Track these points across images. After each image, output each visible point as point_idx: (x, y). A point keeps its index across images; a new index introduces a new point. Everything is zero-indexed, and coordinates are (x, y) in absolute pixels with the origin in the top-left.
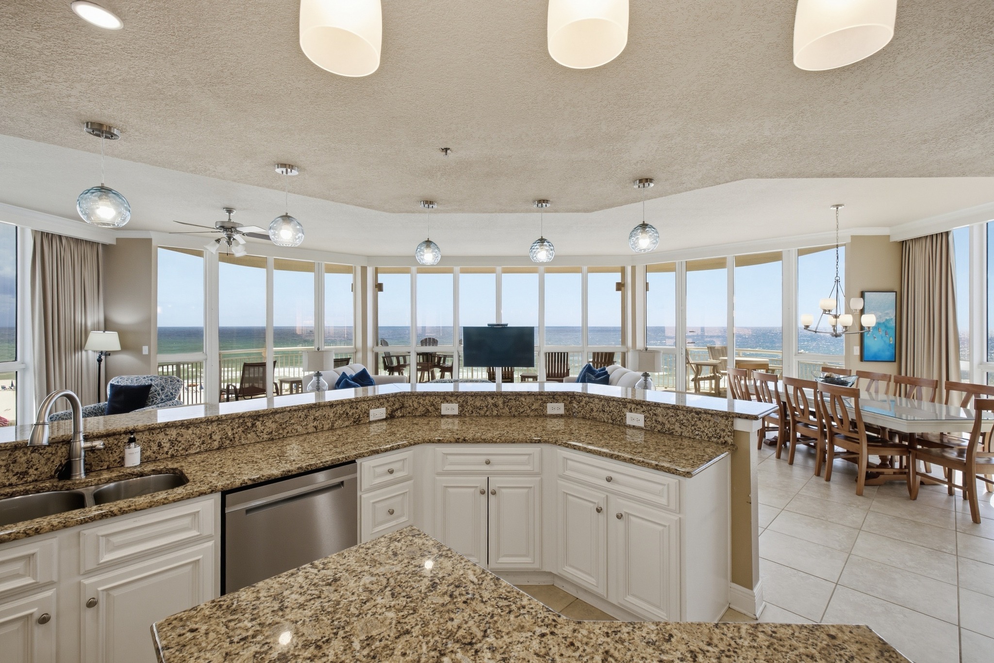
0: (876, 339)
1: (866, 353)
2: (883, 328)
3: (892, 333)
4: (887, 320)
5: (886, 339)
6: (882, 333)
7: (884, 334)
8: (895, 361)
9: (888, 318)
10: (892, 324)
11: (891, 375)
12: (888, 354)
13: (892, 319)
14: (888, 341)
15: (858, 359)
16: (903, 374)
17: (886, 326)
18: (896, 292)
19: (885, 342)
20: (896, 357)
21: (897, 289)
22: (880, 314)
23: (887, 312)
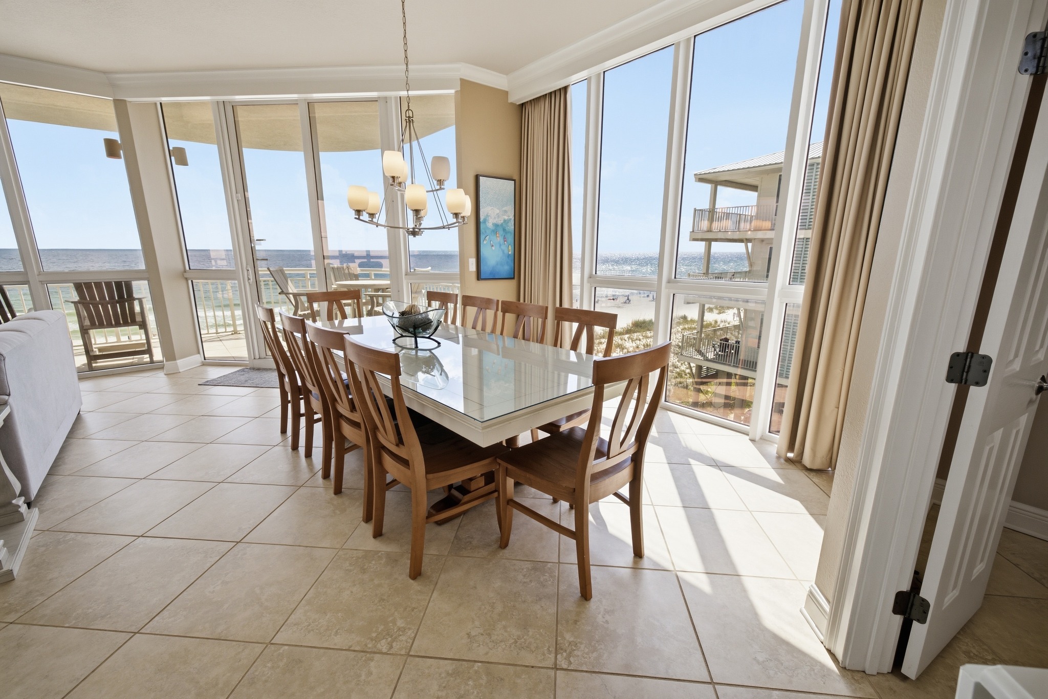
0: (493, 248)
1: (483, 268)
2: (501, 232)
3: (510, 238)
4: (505, 221)
5: (503, 247)
6: (500, 239)
7: (502, 241)
8: (513, 278)
9: (506, 218)
10: (511, 227)
11: (498, 301)
12: (506, 269)
13: (511, 219)
14: (506, 252)
15: (474, 276)
16: (522, 301)
17: (504, 230)
18: (515, 180)
19: (503, 251)
20: (515, 274)
21: (516, 177)
22: (498, 211)
23: (504, 209)
